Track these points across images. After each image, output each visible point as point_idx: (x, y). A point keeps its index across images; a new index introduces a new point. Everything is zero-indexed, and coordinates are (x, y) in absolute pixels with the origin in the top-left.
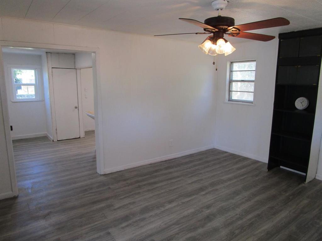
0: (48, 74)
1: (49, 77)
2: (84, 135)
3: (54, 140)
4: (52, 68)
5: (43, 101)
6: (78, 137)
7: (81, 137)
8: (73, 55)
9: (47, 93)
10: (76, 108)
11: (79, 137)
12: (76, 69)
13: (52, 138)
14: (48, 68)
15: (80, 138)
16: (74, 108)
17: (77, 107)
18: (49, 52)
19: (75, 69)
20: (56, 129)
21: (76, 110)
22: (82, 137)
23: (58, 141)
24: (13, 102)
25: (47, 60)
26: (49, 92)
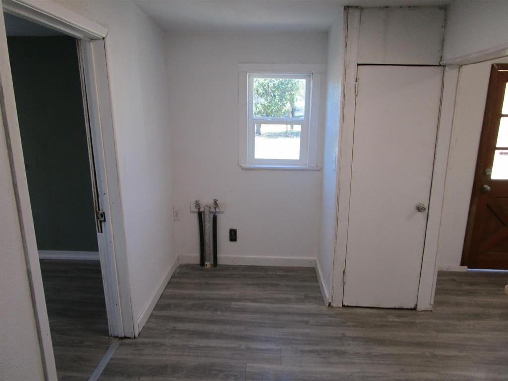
0: (344, 86)
1: (344, 96)
2: (432, 302)
3: (334, 304)
4: (359, 65)
5: (319, 170)
6: (409, 307)
7: (419, 308)
8: (443, 11)
9: (333, 151)
10: (419, 209)
11: (413, 306)
12: (444, 66)
13: (327, 293)
14: (346, 67)
15: (415, 309)
16: (414, 209)
17: (425, 209)
18: (357, 7)
19: (440, 66)
20: (344, 272)
21: (421, 216)
22: (423, 309)
23: (343, 306)
24: (243, 169)
25: (347, 37)
26: (337, 150)
